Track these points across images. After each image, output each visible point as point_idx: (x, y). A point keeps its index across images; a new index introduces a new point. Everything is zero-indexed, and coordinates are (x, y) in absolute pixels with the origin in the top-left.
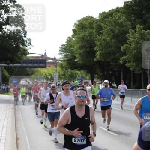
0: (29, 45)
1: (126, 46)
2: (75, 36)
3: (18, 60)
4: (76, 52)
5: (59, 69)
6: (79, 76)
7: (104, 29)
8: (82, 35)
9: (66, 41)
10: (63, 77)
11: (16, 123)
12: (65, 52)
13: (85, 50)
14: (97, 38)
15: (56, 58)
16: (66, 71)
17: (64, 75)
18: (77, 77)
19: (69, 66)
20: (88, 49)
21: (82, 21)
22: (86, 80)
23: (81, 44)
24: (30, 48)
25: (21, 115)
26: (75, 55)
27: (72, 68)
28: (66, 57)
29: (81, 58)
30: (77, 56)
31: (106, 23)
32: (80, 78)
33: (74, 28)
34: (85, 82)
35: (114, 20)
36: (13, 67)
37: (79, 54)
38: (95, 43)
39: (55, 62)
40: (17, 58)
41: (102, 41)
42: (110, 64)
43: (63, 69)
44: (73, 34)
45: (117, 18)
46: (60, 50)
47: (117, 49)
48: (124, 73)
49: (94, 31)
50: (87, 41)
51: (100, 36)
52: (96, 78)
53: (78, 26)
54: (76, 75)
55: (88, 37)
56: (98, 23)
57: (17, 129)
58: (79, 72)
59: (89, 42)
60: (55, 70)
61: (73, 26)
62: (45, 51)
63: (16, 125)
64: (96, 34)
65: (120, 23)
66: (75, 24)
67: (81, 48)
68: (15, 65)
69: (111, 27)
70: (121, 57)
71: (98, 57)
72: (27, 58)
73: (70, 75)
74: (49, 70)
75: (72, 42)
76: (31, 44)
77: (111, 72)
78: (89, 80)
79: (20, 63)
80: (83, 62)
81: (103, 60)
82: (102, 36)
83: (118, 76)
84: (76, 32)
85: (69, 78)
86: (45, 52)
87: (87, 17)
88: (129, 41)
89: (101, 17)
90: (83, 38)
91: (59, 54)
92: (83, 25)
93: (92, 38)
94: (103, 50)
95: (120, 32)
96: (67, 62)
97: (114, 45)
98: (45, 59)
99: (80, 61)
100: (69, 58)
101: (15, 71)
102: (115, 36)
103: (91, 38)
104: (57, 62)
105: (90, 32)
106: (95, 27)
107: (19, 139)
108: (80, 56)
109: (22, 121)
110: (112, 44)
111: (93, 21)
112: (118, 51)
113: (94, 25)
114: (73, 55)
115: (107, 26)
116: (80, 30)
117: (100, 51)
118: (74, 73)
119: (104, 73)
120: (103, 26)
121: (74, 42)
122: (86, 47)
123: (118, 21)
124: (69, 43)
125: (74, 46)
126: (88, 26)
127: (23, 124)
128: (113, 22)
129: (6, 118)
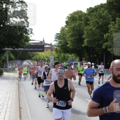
0: (31, 34)
1: (108, 34)
2: (68, 27)
3: (22, 46)
4: (68, 39)
5: (54, 52)
6: (70, 59)
7: (90, 21)
8: (73, 26)
9: (61, 30)
10: (58, 59)
11: (20, 95)
12: (59, 39)
13: (75, 37)
14: (84, 28)
15: (52, 44)
16: (60, 54)
17: (58, 58)
18: (68, 59)
19: (62, 50)
20: (77, 37)
21: (73, 14)
22: (76, 61)
23: (72, 33)
25: (23, 89)
26: (67, 42)
27: (65, 52)
28: (60, 43)
29: (72, 44)
30: (69, 42)
31: (93, 16)
33: (67, 20)
34: (74, 63)
35: (99, 14)
36: (18, 51)
37: (71, 41)
38: (83, 32)
39: (51, 47)
40: (21, 44)
41: (89, 31)
42: (95, 49)
43: (57, 53)
44: (66, 25)
45: (101, 12)
46: (55, 38)
47: (100, 37)
48: (106, 56)
49: (82, 22)
50: (77, 30)
51: (87, 27)
52: (84, 60)
53: (70, 18)
55: (78, 27)
56: (85, 16)
57: (20, 100)
58: (70, 55)
59: (79, 31)
60: (51, 53)
61: (66, 19)
62: (43, 38)
64: (84, 25)
65: (103, 16)
66: (68, 17)
67: (72, 36)
68: (19, 49)
69: (96, 19)
70: (104, 43)
71: (85, 43)
72: (29, 44)
73: (63, 57)
74: (46, 53)
75: (65, 31)
76: (32, 33)
77: (95, 56)
78: (78, 61)
79: (23, 48)
80: (73, 47)
81: (89, 46)
82: (89, 27)
83: (101, 58)
84: (68, 24)
85: (62, 60)
86: (43, 39)
87: (77, 11)
88: (110, 30)
89: (89, 11)
90: (74, 28)
91: (54, 41)
92: (74, 17)
93: (81, 28)
94: (89, 38)
95: (103, 24)
96: (60, 47)
97: (98, 34)
98: (43, 45)
100: (62, 44)
101: (19, 54)
102: (100, 27)
103: (80, 28)
104: (53, 47)
105: (80, 23)
106: (83, 20)
107: (22, 108)
108: (71, 42)
109: (24, 94)
110: (97, 33)
111: (82, 15)
112: (102, 38)
113: (83, 18)
114: (66, 42)
115: (93, 19)
116: (72, 22)
117: (87, 39)
118: (66, 56)
119: (90, 56)
120: (90, 18)
121: (66, 31)
122: (76, 35)
123: (102, 15)
124: (62, 32)
125: (66, 34)
126: (78, 18)
127: (25, 96)
128: (98, 16)
129: (11, 92)
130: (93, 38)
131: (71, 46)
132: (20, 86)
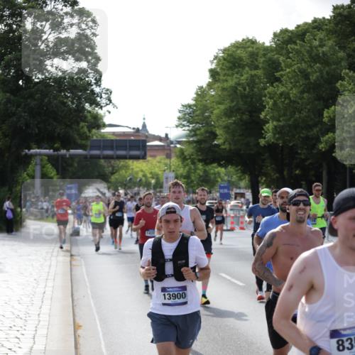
0: (107, 104)
2: (216, 86)
3: (79, 141)
4: (217, 123)
5: (175, 161)
6: (221, 179)
7: (284, 68)
8: (231, 82)
9: (195, 96)
11: (74, 288)
12: (191, 123)
13: (239, 117)
14: (266, 91)
15: (169, 136)
16: (192, 167)
17: (187, 177)
18: (217, 181)
19: (200, 155)
20: (245, 117)
21: (234, 49)
22: (240, 188)
23: (228, 105)
24: (110, 112)
25: (84, 270)
26: (214, 130)
27: (208, 161)
28: (193, 133)
29: (228, 137)
30: (218, 132)
31: (291, 55)
32: (226, 185)
33: (213, 66)
34: (236, 194)
35: (308, 48)
36: (68, 156)
37: (225, 127)
38: (263, 101)
39: (167, 146)
40: (76, 137)
41: (280, 98)
42: (297, 152)
43: (185, 164)
44: (210, 80)
45: (316, 43)
46: (179, 118)
47: (313, 117)
48: (329, 173)
50: (243, 97)
51: (273, 86)
52: (263, 184)
53: (223, 61)
54: (215, 178)
55: (247, 88)
57: (75, 303)
58: (223, 169)
59: (249, 100)
60: (166, 165)
61: (212, 62)
62: (144, 119)
63: (72, 295)
64: (265, 80)
65: (321, 55)
66: (216, 58)
67: (229, 113)
68: (71, 151)
69: (301, 64)
70: (323, 136)
71: (269, 135)
72: (100, 135)
73: (201, 176)
74: (152, 164)
75: (207, 98)
76: (110, 101)
77: (297, 172)
78: (246, 188)
79: (83, 148)
80: (233, 147)
81: (280, 143)
82: (278, 86)
84: (217, 77)
86: (144, 123)
87: (243, 40)
89: (278, 40)
90: (234, 89)
91: (177, 126)
92: (235, 58)
93: (256, 90)
94: (281, 119)
95: (322, 77)
96: (195, 145)
98: (144, 138)
99: (226, 143)
100: (199, 137)
101: (71, 165)
102: (311, 88)
103: (253, 91)
104: (172, 146)
105: (252, 76)
106: (260, 65)
107: (80, 326)
108: (227, 132)
109: (88, 284)
110: (303, 104)
112: (317, 120)
113: (261, 61)
114: (210, 130)
115: (293, 63)
116: (227, 72)
117: (272, 122)
118: (212, 171)
119: (282, 173)
120: (284, 61)
121: (212, 99)
122: (241, 111)
123: (318, 51)
124: (201, 101)
125: (211, 107)
126: (248, 61)
127: (89, 292)
128: (305, 54)
129: (49, 278)
130: (292, 119)
131: (224, 142)
132: (75, 260)
